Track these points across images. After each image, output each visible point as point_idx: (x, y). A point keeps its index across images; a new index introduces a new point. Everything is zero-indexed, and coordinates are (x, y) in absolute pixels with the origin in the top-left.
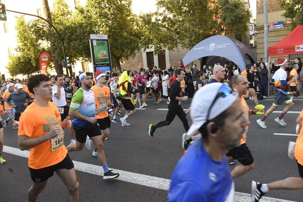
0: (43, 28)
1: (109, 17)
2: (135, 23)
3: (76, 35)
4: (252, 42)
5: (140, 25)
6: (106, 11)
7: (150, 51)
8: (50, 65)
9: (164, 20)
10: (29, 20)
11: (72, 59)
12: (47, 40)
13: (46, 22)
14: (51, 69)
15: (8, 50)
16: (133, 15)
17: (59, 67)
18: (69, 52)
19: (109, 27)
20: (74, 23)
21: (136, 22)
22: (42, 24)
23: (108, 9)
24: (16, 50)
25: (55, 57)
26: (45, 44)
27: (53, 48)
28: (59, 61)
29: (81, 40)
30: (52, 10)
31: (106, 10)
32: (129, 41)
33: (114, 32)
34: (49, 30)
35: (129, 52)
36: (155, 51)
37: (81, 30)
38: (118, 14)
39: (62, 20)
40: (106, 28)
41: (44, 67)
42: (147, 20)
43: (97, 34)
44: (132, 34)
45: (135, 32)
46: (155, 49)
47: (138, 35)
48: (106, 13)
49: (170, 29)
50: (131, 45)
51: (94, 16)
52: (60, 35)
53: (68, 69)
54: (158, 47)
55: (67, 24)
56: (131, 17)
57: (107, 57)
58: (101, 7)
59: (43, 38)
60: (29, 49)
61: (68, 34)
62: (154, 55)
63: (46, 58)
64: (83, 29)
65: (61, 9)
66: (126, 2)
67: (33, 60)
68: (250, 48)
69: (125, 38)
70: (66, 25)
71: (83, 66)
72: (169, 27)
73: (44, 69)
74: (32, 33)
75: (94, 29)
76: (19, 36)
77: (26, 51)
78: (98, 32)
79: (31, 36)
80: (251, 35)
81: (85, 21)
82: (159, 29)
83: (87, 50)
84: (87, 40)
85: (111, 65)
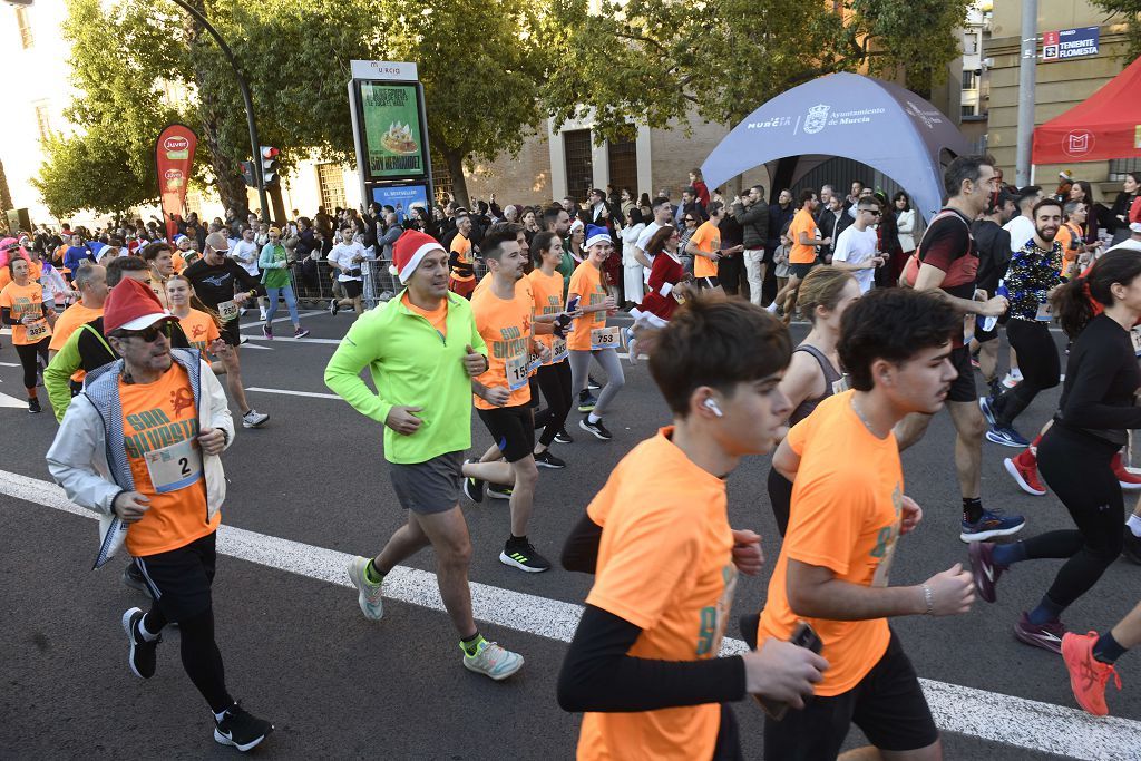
0: (171, 33)
3: (296, 60)
4: (971, 97)
5: (543, 28)
7: (578, 127)
8: (200, 174)
9: (636, 9)
11: (283, 156)
12: (187, 80)
13: (180, 9)
14: (200, 192)
15: (39, 116)
17: (234, 185)
18: (270, 128)
19: (421, 33)
20: (288, 16)
21: (527, 12)
22: (166, 17)
24: (69, 115)
25: (216, 145)
26: (179, 95)
27: (211, 112)
28: (235, 159)
29: (316, 82)
32: (498, 87)
33: (441, 50)
34: (195, 41)
35: (500, 130)
36: (597, 128)
37: (316, 41)
40: (410, 37)
41: (174, 183)
42: (568, 7)
43: (377, 59)
44: (511, 61)
45: (523, 55)
46: (597, 119)
47: (534, 66)
49: (656, 44)
50: (506, 103)
52: (236, 61)
53: (268, 194)
54: (611, 115)
55: (262, 20)
57: (420, 154)
59: (171, 72)
60: (118, 113)
61: (266, 58)
62: (594, 148)
63: (183, 148)
64: (325, 38)
67: (137, 157)
68: (964, 122)
69: (485, 77)
70: (258, 23)
71: (321, 180)
72: (655, 38)
73: (174, 192)
74: (128, 50)
75: (365, 37)
76: (77, 62)
77: (107, 118)
78: (380, 49)
79: (124, 61)
80: (970, 72)
81: (333, 8)
82: (614, 46)
83: (340, 123)
84: (340, 83)
85: (431, 182)
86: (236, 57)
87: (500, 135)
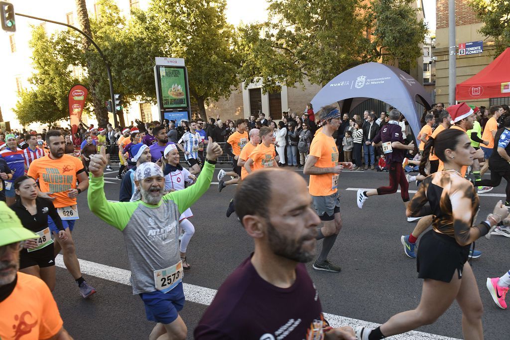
0: (76, 46)
1: (187, 28)
2: (231, 40)
3: (131, 57)
4: (427, 75)
5: (240, 44)
6: (184, 19)
7: (255, 87)
8: (87, 107)
9: (280, 36)
10: (53, 32)
11: (124, 99)
12: (83, 66)
13: (82, 35)
14: (87, 115)
15: (17, 81)
16: (227, 27)
17: (102, 112)
18: (119, 86)
19: (187, 46)
20: (128, 38)
21: (234, 39)
22: (74, 39)
23: (186, 14)
24: (30, 81)
25: (95, 94)
26: (79, 72)
27: (93, 79)
28: (103, 101)
29: (140, 66)
30: (91, 15)
31: (183, 17)
32: (220, 69)
33: (195, 54)
34: (87, 49)
35: (221, 88)
36: (264, 87)
37: (140, 49)
38: (202, 24)
39: (108, 31)
40: (181, 48)
41: (76, 111)
42: (251, 35)
43: (166, 57)
44: (226, 58)
45: (231, 55)
46: (264, 83)
47: (236, 60)
48: (182, 21)
49: (289, 51)
50: (223, 76)
51: (163, 27)
52: (105, 57)
53: (117, 116)
54: (269, 81)
55: (117, 40)
56: (225, 29)
57: (185, 98)
58: (175, 11)
59: (77, 62)
60: (52, 80)
61: (118, 56)
62: (262, 95)
63: (81, 95)
64: (144, 48)
65: (108, 15)
66: (216, 4)
67: (59, 99)
68: (424, 85)
69: (214, 65)
70: (115, 41)
71: (142, 110)
72: (289, 48)
73: (76, 114)
74: (57, 53)
75: (162, 48)
76: (35, 58)
77: (47, 83)
78: (168, 53)
79: (56, 57)
80: (426, 64)
81: (148, 35)
82: (271, 51)
83: (150, 84)
84: (150, 67)
85: (190, 110)
86: (105, 55)
87: (221, 90)
